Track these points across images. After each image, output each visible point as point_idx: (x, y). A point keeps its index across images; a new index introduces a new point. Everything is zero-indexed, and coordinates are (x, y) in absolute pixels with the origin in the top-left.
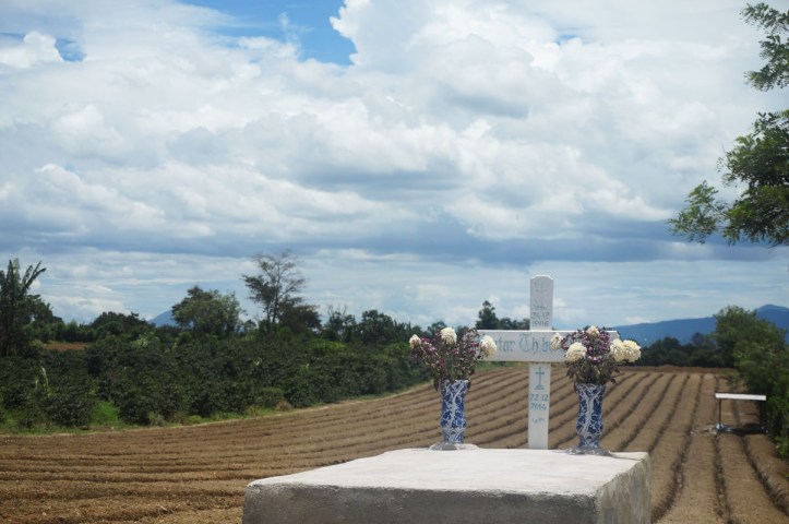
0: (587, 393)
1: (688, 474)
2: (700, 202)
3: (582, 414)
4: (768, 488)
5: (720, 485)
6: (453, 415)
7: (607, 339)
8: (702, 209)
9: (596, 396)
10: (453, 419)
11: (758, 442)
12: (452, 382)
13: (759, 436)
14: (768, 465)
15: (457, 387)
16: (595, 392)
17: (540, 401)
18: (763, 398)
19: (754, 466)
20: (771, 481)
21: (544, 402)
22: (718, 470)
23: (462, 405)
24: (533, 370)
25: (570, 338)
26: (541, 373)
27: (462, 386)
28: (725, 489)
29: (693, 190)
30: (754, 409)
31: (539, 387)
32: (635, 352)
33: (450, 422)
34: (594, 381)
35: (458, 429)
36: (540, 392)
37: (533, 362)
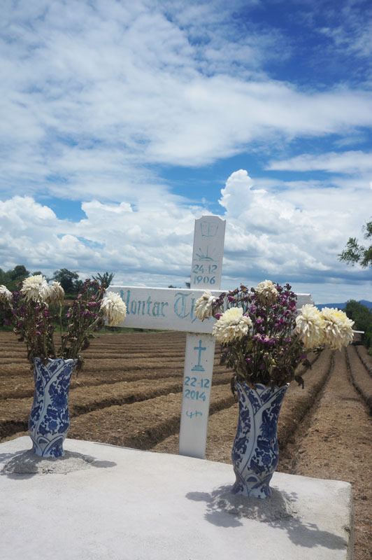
0: (252, 399)
1: (336, 360)
2: (353, 247)
3: (242, 435)
4: (366, 368)
5: (348, 365)
6: (43, 413)
7: (293, 303)
8: (353, 250)
9: (268, 405)
10: (42, 419)
11: (361, 348)
12: (45, 362)
13: (361, 346)
14: (366, 358)
15: (53, 368)
16: (265, 398)
17: (197, 388)
18: (363, 332)
19: (360, 358)
20: (368, 365)
21: (204, 390)
22: (347, 359)
23: (62, 396)
24: (191, 343)
25: (225, 300)
26: (201, 349)
27: (60, 368)
28: (350, 368)
29: (348, 241)
30: (359, 336)
31: (198, 368)
32: (345, 331)
33: (38, 423)
34: (265, 379)
35: (50, 436)
36: (198, 375)
37: (191, 333)
